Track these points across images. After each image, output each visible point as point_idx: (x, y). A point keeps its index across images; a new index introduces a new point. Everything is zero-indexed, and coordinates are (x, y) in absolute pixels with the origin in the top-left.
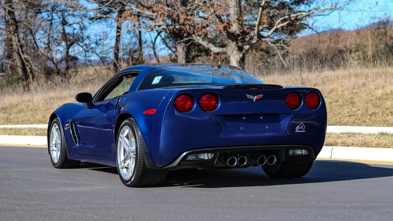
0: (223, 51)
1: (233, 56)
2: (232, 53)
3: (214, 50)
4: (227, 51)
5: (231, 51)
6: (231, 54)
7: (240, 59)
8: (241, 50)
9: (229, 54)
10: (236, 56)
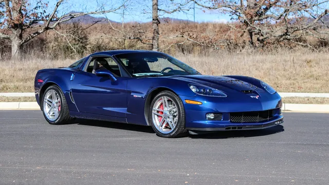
1: (15, 41)
2: (14, 39)
4: (11, 37)
7: (21, 43)
8: (21, 37)
9: (12, 39)
10: (18, 41)
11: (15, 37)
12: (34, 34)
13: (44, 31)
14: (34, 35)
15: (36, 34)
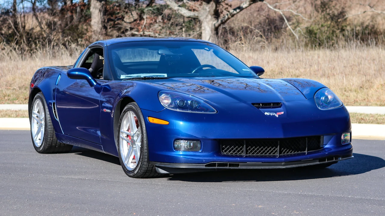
0: (195, 15)
1: (207, 22)
2: (206, 18)
3: (184, 13)
4: (200, 15)
5: (205, 16)
6: (205, 20)
7: (217, 25)
8: (217, 14)
9: (201, 18)
10: (212, 22)
11: (207, 16)
12: (235, 9)
13: (250, 5)
14: (235, 12)
15: (238, 10)
